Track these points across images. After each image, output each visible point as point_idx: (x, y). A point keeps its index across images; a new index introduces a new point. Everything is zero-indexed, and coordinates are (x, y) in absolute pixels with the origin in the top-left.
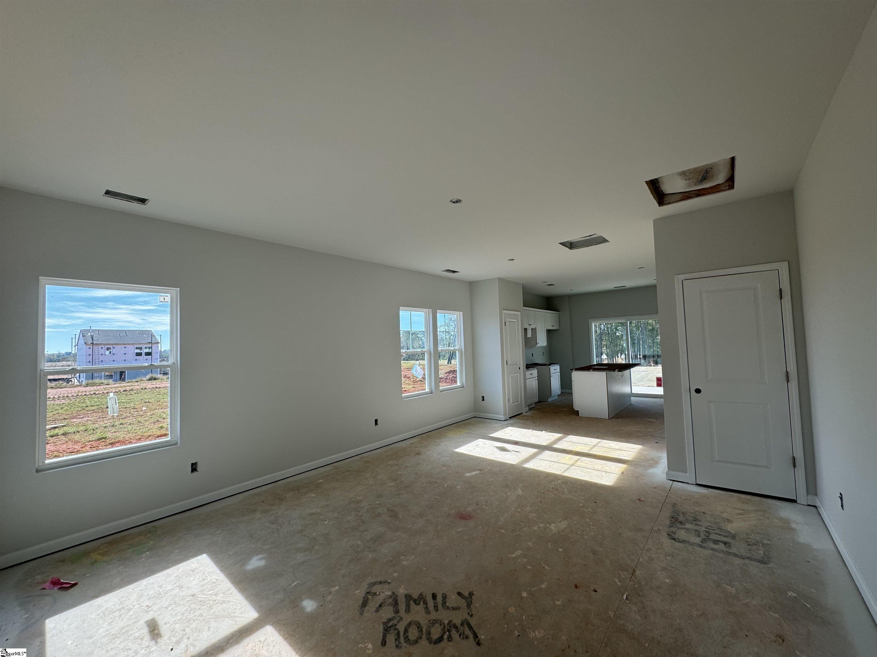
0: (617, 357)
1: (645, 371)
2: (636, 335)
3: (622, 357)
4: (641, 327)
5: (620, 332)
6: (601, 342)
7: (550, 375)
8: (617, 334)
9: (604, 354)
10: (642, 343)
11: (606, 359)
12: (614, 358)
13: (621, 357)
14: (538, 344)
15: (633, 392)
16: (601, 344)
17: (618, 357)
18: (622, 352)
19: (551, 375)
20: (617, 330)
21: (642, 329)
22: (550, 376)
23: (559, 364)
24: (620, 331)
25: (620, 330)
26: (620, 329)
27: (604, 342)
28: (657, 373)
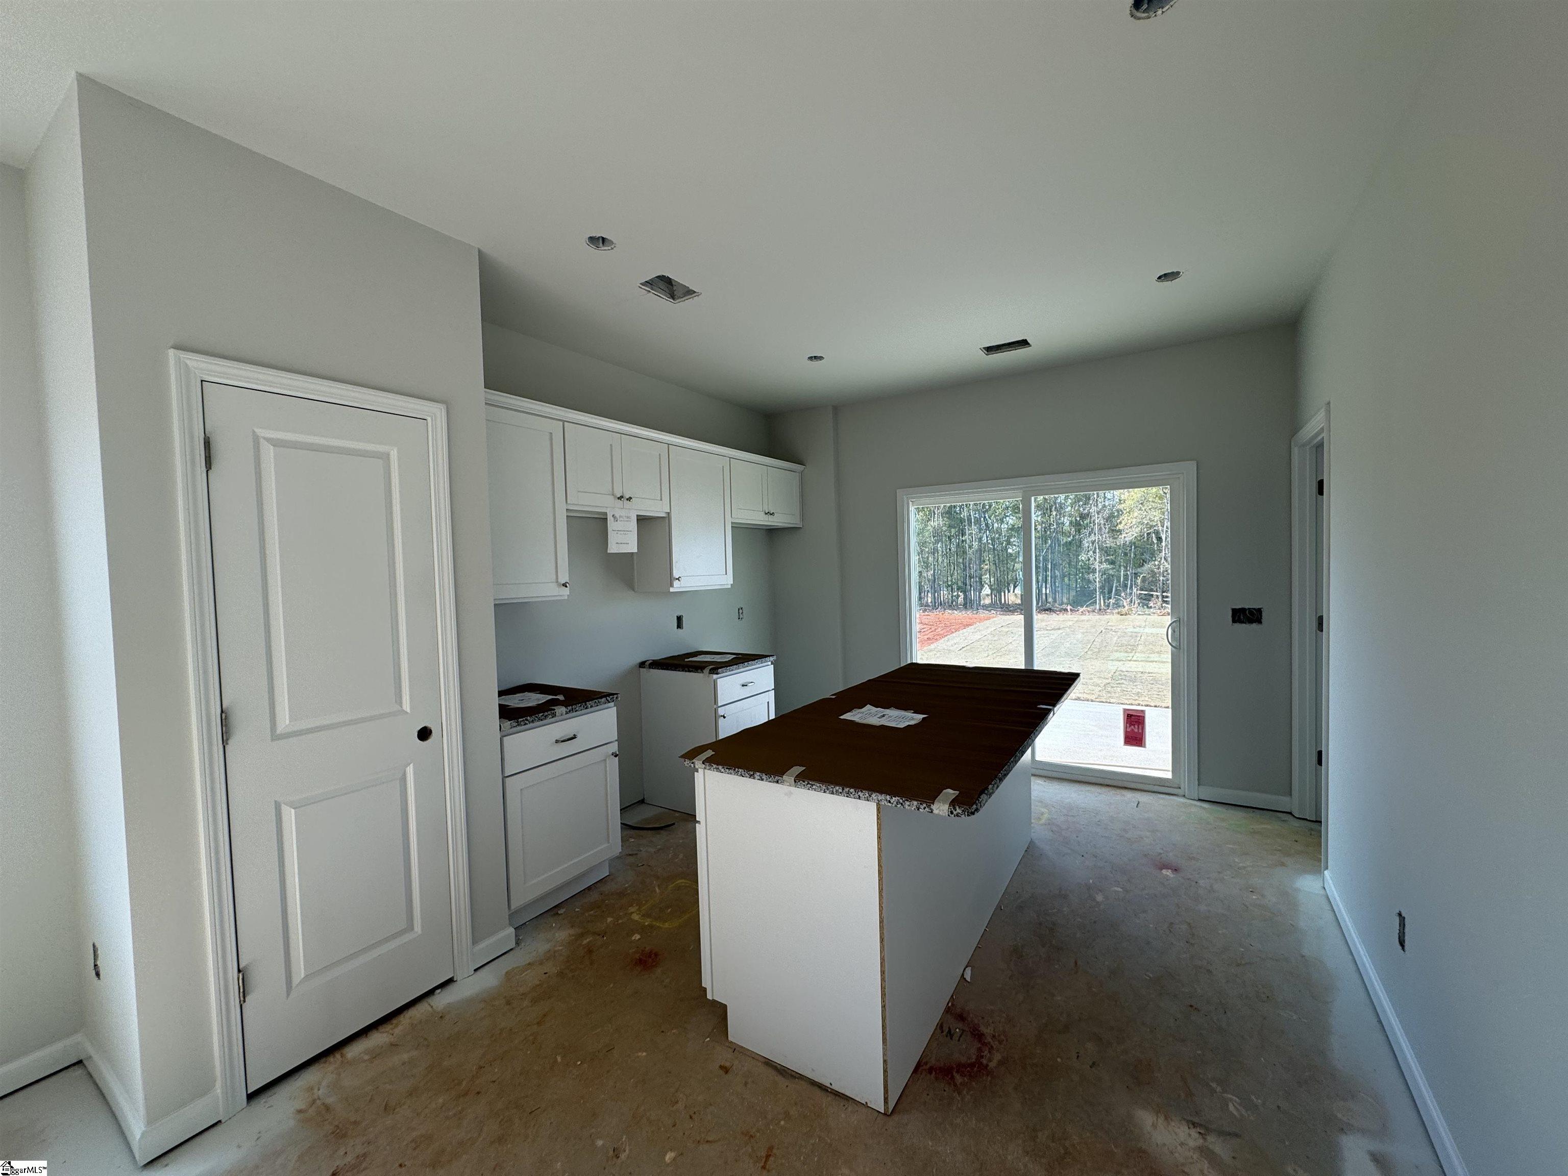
0: (1007, 592)
1: (1059, 629)
2: (1042, 552)
3: (1016, 591)
4: (1050, 538)
5: (1014, 547)
6: (980, 565)
7: (716, 711)
8: (1010, 551)
9: (986, 586)
10: (1051, 567)
11: (988, 595)
12: (1003, 594)
13: (1014, 592)
14: (676, 583)
15: (1038, 758)
16: (981, 569)
17: (1009, 591)
18: (1016, 583)
19: (721, 711)
20: (1009, 543)
21: (1052, 543)
22: (716, 717)
23: (772, 659)
24: (1015, 545)
25: (1014, 543)
26: (1014, 541)
27: (986, 565)
28: (1083, 633)
